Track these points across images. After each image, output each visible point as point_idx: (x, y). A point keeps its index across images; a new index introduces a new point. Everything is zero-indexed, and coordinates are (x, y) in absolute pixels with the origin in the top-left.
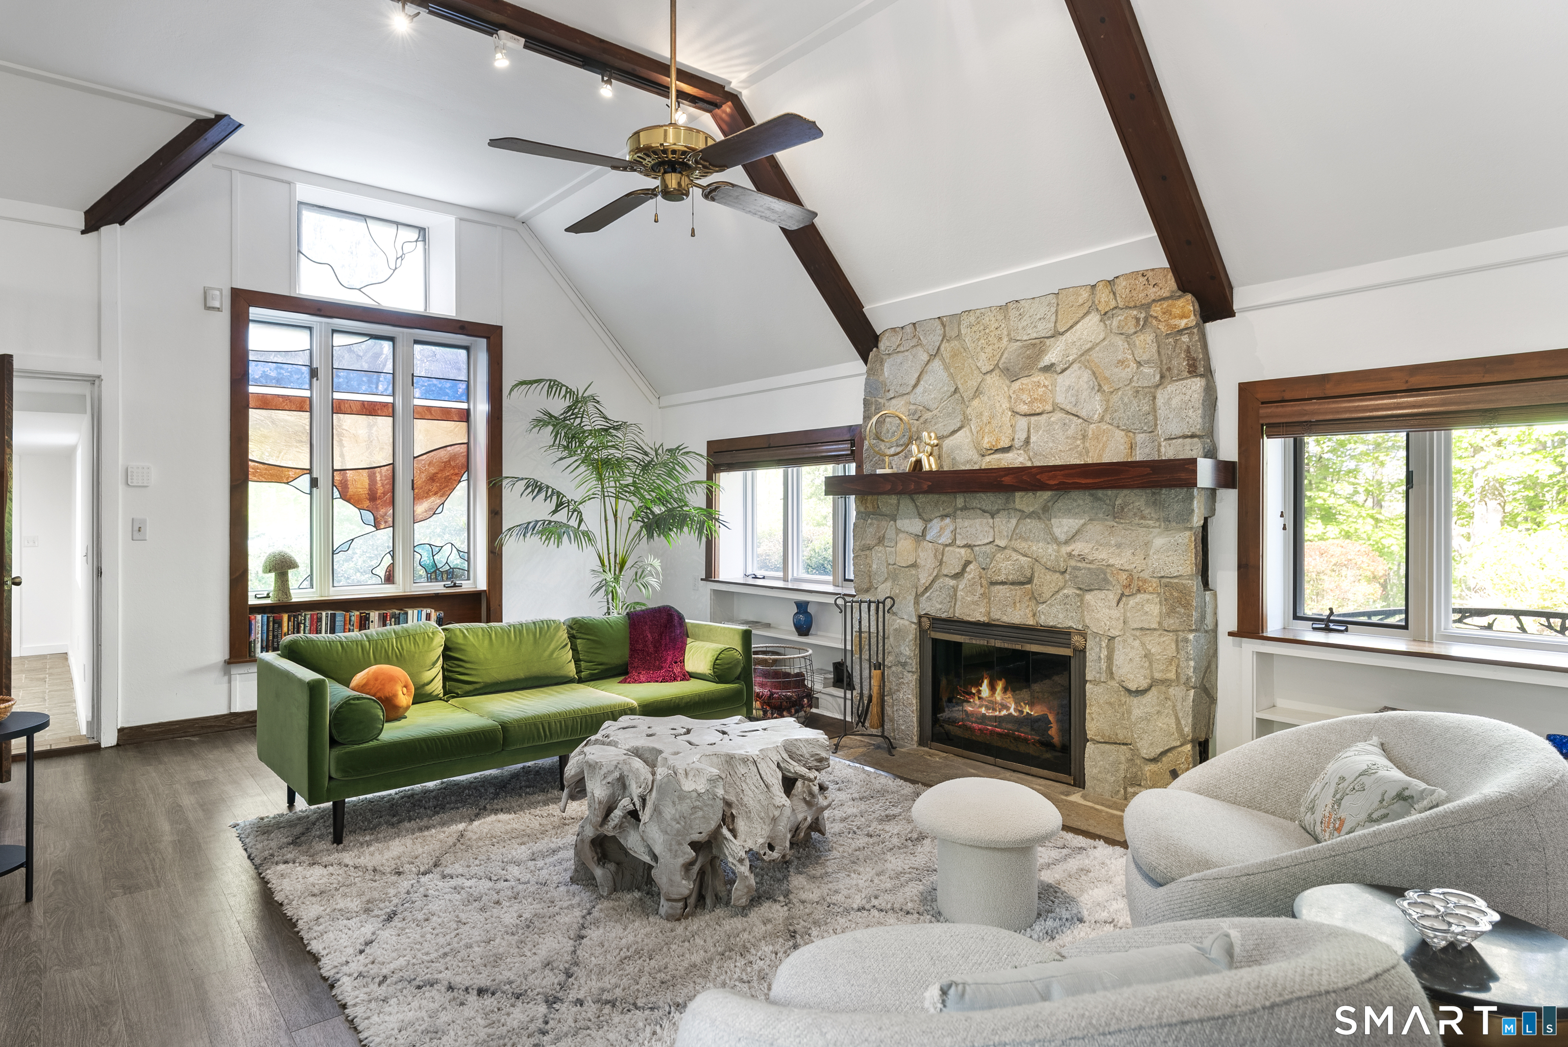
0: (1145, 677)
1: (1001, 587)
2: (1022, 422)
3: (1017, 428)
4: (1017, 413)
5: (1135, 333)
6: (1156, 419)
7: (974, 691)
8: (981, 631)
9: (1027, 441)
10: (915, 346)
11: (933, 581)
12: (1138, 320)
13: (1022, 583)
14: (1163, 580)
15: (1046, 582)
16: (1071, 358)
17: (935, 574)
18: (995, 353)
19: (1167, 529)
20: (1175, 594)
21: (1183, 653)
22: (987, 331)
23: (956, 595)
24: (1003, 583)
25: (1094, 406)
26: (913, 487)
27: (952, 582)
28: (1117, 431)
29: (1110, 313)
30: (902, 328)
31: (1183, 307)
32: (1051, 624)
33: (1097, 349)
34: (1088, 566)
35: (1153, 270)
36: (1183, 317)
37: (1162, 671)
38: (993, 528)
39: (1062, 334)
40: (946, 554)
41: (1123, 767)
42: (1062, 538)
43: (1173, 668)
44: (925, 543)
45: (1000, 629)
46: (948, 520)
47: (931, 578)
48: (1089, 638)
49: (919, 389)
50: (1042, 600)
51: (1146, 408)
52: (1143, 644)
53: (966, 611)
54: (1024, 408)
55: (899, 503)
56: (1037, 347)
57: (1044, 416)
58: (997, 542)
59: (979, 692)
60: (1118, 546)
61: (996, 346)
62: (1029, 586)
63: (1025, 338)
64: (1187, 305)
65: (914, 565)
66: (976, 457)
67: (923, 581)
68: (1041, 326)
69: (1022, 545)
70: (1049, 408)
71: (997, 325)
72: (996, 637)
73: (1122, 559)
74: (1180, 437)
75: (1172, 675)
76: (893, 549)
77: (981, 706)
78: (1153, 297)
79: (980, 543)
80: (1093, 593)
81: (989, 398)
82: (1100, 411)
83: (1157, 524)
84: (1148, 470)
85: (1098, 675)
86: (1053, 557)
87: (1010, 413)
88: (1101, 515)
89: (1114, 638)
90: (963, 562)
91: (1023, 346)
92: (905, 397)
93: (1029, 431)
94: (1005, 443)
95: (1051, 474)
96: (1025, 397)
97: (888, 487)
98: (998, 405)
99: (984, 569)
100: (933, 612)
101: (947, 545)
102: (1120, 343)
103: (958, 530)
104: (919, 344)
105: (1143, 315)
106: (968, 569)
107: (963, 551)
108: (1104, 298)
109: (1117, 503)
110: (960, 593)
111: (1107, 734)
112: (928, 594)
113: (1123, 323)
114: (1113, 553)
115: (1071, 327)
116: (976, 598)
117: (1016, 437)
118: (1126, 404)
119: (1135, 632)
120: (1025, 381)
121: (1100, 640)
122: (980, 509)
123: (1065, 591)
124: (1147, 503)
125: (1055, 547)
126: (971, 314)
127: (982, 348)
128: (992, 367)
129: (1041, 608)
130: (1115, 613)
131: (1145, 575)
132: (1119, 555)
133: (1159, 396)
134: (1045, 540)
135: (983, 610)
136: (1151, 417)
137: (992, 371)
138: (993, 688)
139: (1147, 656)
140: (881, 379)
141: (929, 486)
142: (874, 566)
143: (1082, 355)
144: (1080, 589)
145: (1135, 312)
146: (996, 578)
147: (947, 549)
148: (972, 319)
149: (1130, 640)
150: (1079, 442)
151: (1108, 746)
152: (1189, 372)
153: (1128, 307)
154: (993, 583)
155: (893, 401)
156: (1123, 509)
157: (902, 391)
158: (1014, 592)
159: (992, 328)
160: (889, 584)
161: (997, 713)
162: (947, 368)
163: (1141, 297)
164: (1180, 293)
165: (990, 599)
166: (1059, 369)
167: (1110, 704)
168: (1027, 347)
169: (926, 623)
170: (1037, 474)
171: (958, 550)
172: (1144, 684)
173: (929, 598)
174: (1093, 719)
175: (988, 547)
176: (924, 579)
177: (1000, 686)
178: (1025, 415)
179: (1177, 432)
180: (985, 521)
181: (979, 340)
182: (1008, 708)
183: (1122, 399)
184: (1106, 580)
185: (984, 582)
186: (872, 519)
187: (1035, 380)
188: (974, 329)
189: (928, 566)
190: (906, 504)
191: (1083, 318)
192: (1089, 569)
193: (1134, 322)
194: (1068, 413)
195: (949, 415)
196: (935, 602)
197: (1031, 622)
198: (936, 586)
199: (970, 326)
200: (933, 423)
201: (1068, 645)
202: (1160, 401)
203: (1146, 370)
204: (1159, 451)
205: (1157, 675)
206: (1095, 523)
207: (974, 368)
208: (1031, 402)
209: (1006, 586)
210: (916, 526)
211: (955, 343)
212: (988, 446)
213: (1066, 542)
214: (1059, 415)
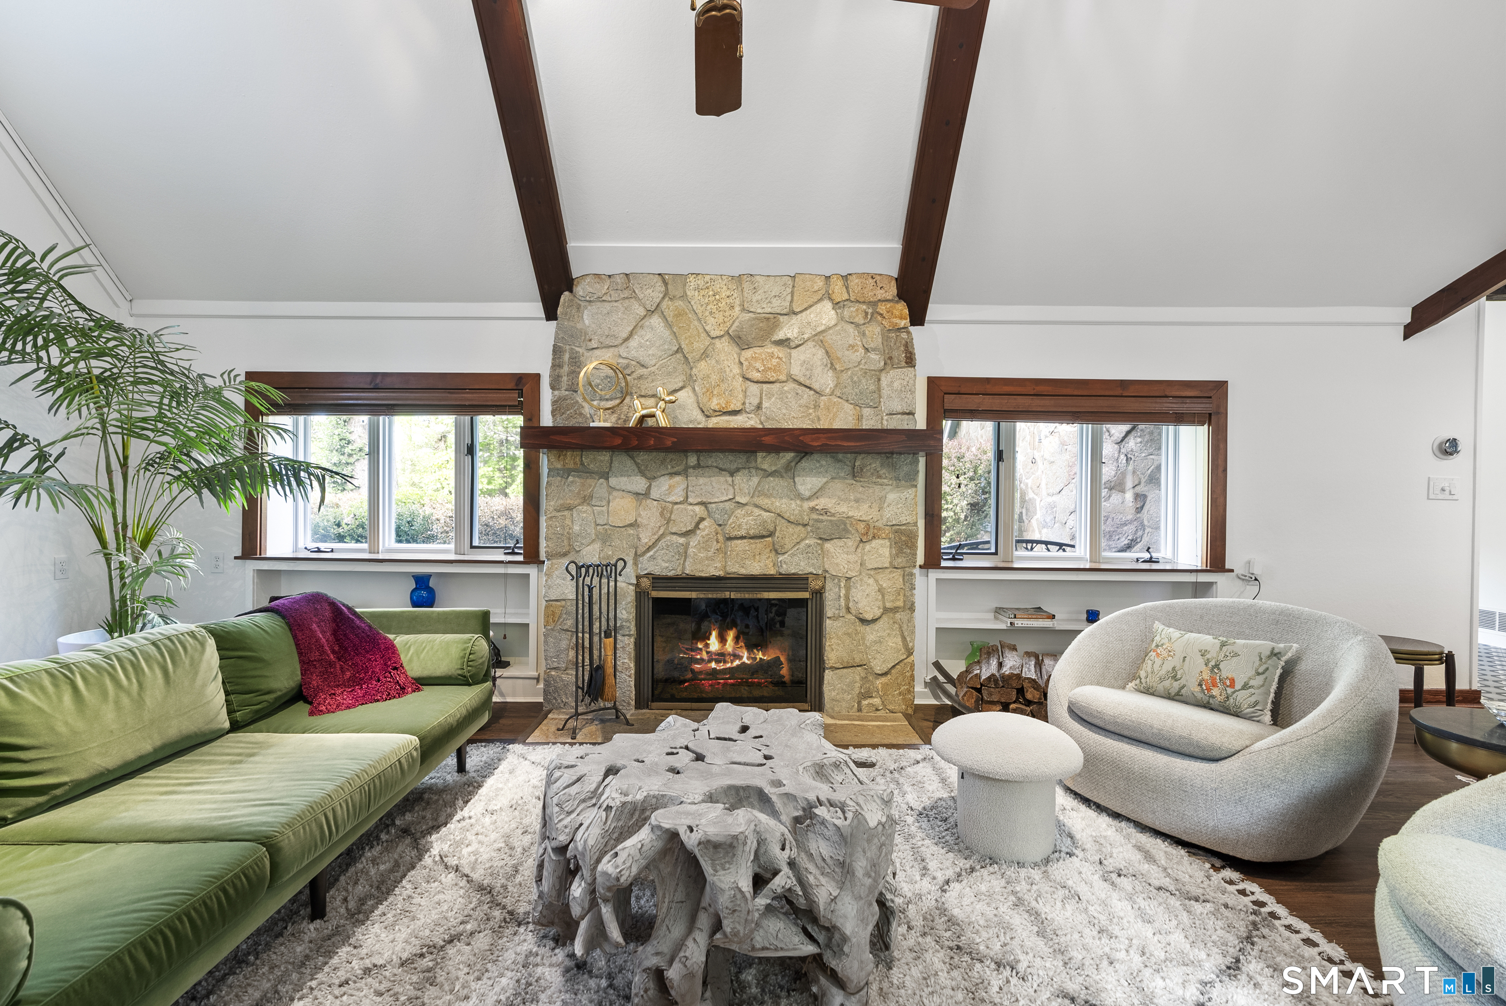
0: (879, 608)
1: (740, 541)
2: (754, 388)
3: (748, 393)
4: (748, 379)
5: (864, 324)
6: (880, 397)
7: (700, 646)
8: (713, 585)
9: (759, 407)
10: (627, 298)
11: (658, 540)
12: (866, 313)
13: (763, 537)
14: (894, 528)
15: (787, 534)
16: (806, 336)
17: (661, 532)
18: (726, 319)
19: (898, 487)
20: (903, 538)
21: (907, 584)
22: (717, 297)
23: (686, 553)
24: (742, 538)
25: (825, 380)
26: (652, 442)
27: (682, 540)
28: (846, 404)
29: (842, 304)
30: (610, 276)
31: (902, 310)
32: (793, 571)
33: (831, 332)
34: (829, 518)
35: (880, 275)
36: (901, 318)
37: (893, 601)
38: (733, 485)
39: (795, 313)
40: (675, 512)
41: (858, 685)
42: (807, 494)
43: (901, 598)
44: (649, 501)
45: (734, 581)
46: (678, 479)
47: (656, 537)
48: (828, 581)
49: (633, 343)
50: (783, 551)
51: (872, 387)
52: (877, 581)
53: (699, 567)
54: (756, 376)
55: (612, 460)
56: (771, 321)
57: (778, 385)
58: (738, 499)
59: (707, 646)
60: (857, 501)
61: (727, 314)
62: (769, 539)
63: (759, 311)
64: (902, 308)
65: (634, 525)
66: (700, 417)
67: (645, 540)
68: (776, 302)
69: (765, 502)
70: (783, 377)
71: (728, 293)
72: (730, 589)
73: (862, 512)
74: (899, 414)
75: (900, 603)
76: (604, 509)
77: (710, 661)
78: (879, 298)
79: (717, 500)
80: (832, 542)
81: (717, 362)
82: (832, 385)
83: (890, 482)
84: (904, 437)
85: (837, 612)
86: (796, 512)
87: (741, 379)
88: (842, 475)
89: (850, 578)
90: (697, 518)
91: (754, 319)
92: (612, 350)
93: (761, 398)
94: (735, 405)
95: (814, 436)
96: (758, 365)
97: (618, 441)
98: (728, 369)
99: (720, 525)
100: (657, 571)
101: (676, 503)
102: (851, 330)
103: (690, 488)
104: (634, 296)
105: (870, 311)
106: (701, 526)
107: (697, 508)
108: (838, 288)
109: (856, 464)
110: (691, 551)
111: (845, 660)
112: (651, 553)
113: (854, 314)
114: (851, 507)
115: (806, 309)
116: (710, 554)
117: (747, 401)
118: (855, 382)
119: (869, 572)
120: (758, 350)
121: (839, 581)
122: (717, 467)
123: (807, 542)
124: (882, 465)
125: (798, 502)
126: (700, 277)
127: (711, 313)
128: (722, 333)
129: (781, 558)
130: (852, 558)
131: (879, 524)
132: (858, 508)
133: (883, 378)
134: (788, 496)
135: (719, 565)
136: (876, 395)
137: (722, 336)
138: (722, 639)
139: (881, 590)
140: (579, 326)
141: (673, 442)
142: (576, 528)
143: (816, 335)
144: (821, 539)
145: (864, 307)
146: (734, 534)
147: (676, 507)
148: (701, 283)
149: (866, 579)
150: (811, 411)
151: (845, 670)
152: (906, 363)
153: (858, 301)
154: (730, 539)
155: (597, 352)
156: (862, 470)
157: (608, 342)
158: (754, 546)
159: (723, 295)
160: (597, 546)
161: (729, 665)
162: (669, 325)
163: (869, 296)
164: (897, 299)
165: (726, 553)
166: (793, 344)
167: (848, 634)
168: (761, 320)
169: (646, 583)
170: (800, 435)
171: (690, 507)
172: (878, 612)
173: (653, 558)
174: (833, 650)
175: (727, 504)
176: (646, 538)
177: (731, 635)
178: (757, 382)
179: (899, 409)
180: (722, 479)
181: (707, 304)
182: (740, 658)
183: (851, 378)
184: (846, 530)
185: (721, 538)
186: (574, 476)
187: (769, 350)
188: (702, 293)
189: (652, 525)
190: (622, 461)
191: (816, 303)
192: (831, 521)
193: (864, 314)
194: (801, 384)
195: (669, 374)
196: (660, 561)
197: (772, 571)
198: (662, 543)
199: (698, 289)
200: (650, 380)
201: (805, 589)
202: (884, 382)
203: (873, 356)
204: (882, 423)
205: (888, 605)
206: (836, 481)
207: (701, 330)
208: (765, 371)
209: (745, 541)
210: (639, 483)
211: (679, 303)
212: (717, 408)
213: (809, 499)
214: (791, 385)
